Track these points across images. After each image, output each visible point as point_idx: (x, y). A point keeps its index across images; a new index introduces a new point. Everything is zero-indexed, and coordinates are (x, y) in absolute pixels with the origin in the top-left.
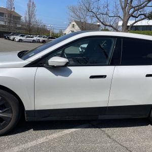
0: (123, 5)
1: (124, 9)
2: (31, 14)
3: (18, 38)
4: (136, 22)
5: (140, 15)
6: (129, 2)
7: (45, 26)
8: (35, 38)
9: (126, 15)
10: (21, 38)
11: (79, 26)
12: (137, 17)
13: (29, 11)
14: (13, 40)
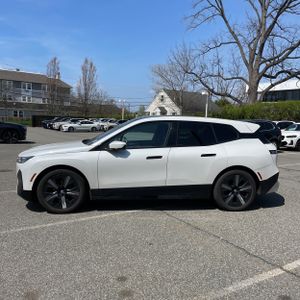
0: (248, 59)
1: (249, 65)
2: (88, 83)
3: (66, 125)
4: (273, 85)
5: (279, 73)
6: (257, 52)
7: (112, 101)
8: (96, 124)
9: (254, 76)
10: (73, 125)
11: (172, 99)
12: (274, 77)
13: (85, 79)
14: (59, 130)
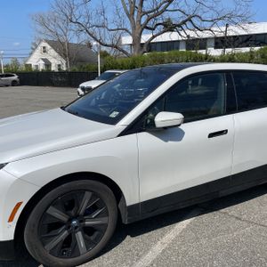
0: (128, 9)
1: (130, 15)
4: (154, 37)
5: (157, 25)
9: (137, 27)
12: (154, 29)
